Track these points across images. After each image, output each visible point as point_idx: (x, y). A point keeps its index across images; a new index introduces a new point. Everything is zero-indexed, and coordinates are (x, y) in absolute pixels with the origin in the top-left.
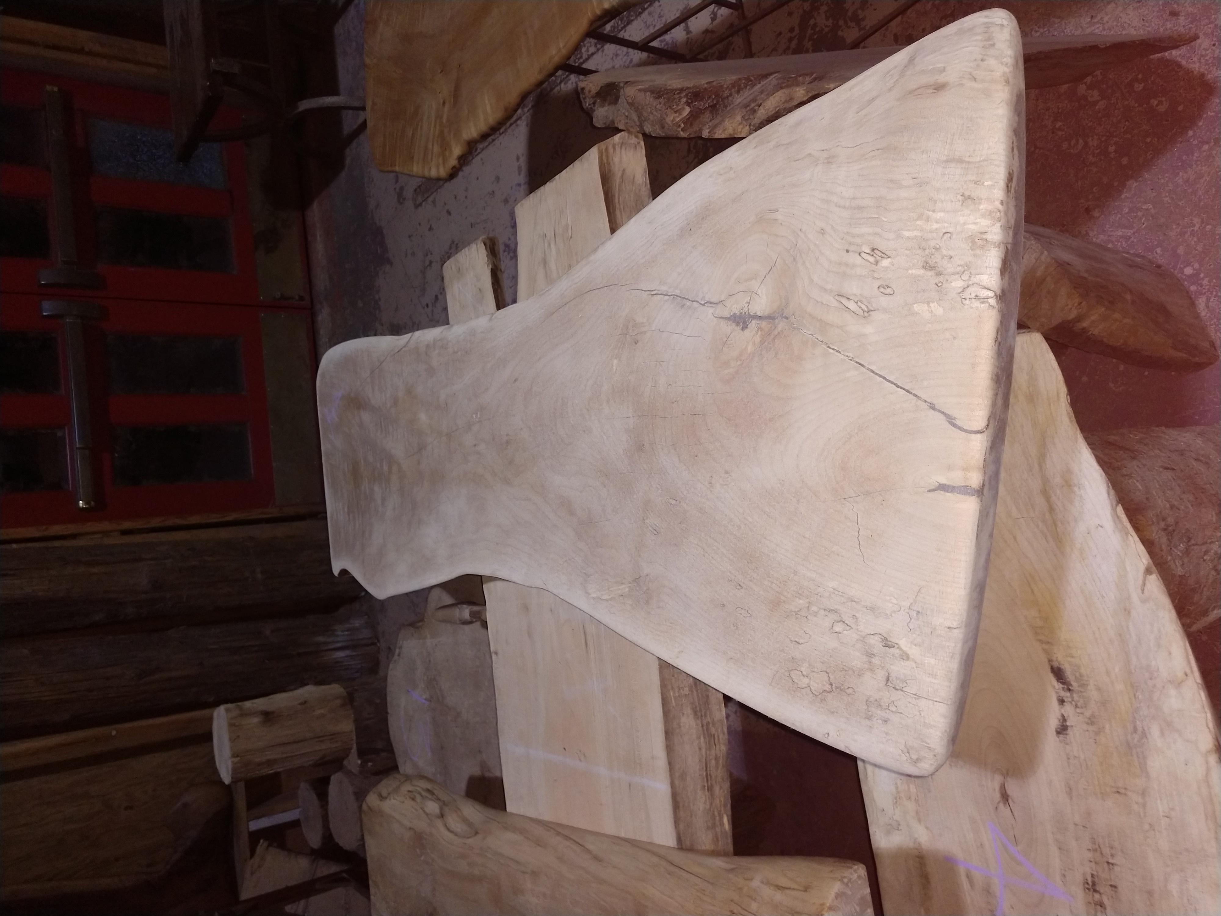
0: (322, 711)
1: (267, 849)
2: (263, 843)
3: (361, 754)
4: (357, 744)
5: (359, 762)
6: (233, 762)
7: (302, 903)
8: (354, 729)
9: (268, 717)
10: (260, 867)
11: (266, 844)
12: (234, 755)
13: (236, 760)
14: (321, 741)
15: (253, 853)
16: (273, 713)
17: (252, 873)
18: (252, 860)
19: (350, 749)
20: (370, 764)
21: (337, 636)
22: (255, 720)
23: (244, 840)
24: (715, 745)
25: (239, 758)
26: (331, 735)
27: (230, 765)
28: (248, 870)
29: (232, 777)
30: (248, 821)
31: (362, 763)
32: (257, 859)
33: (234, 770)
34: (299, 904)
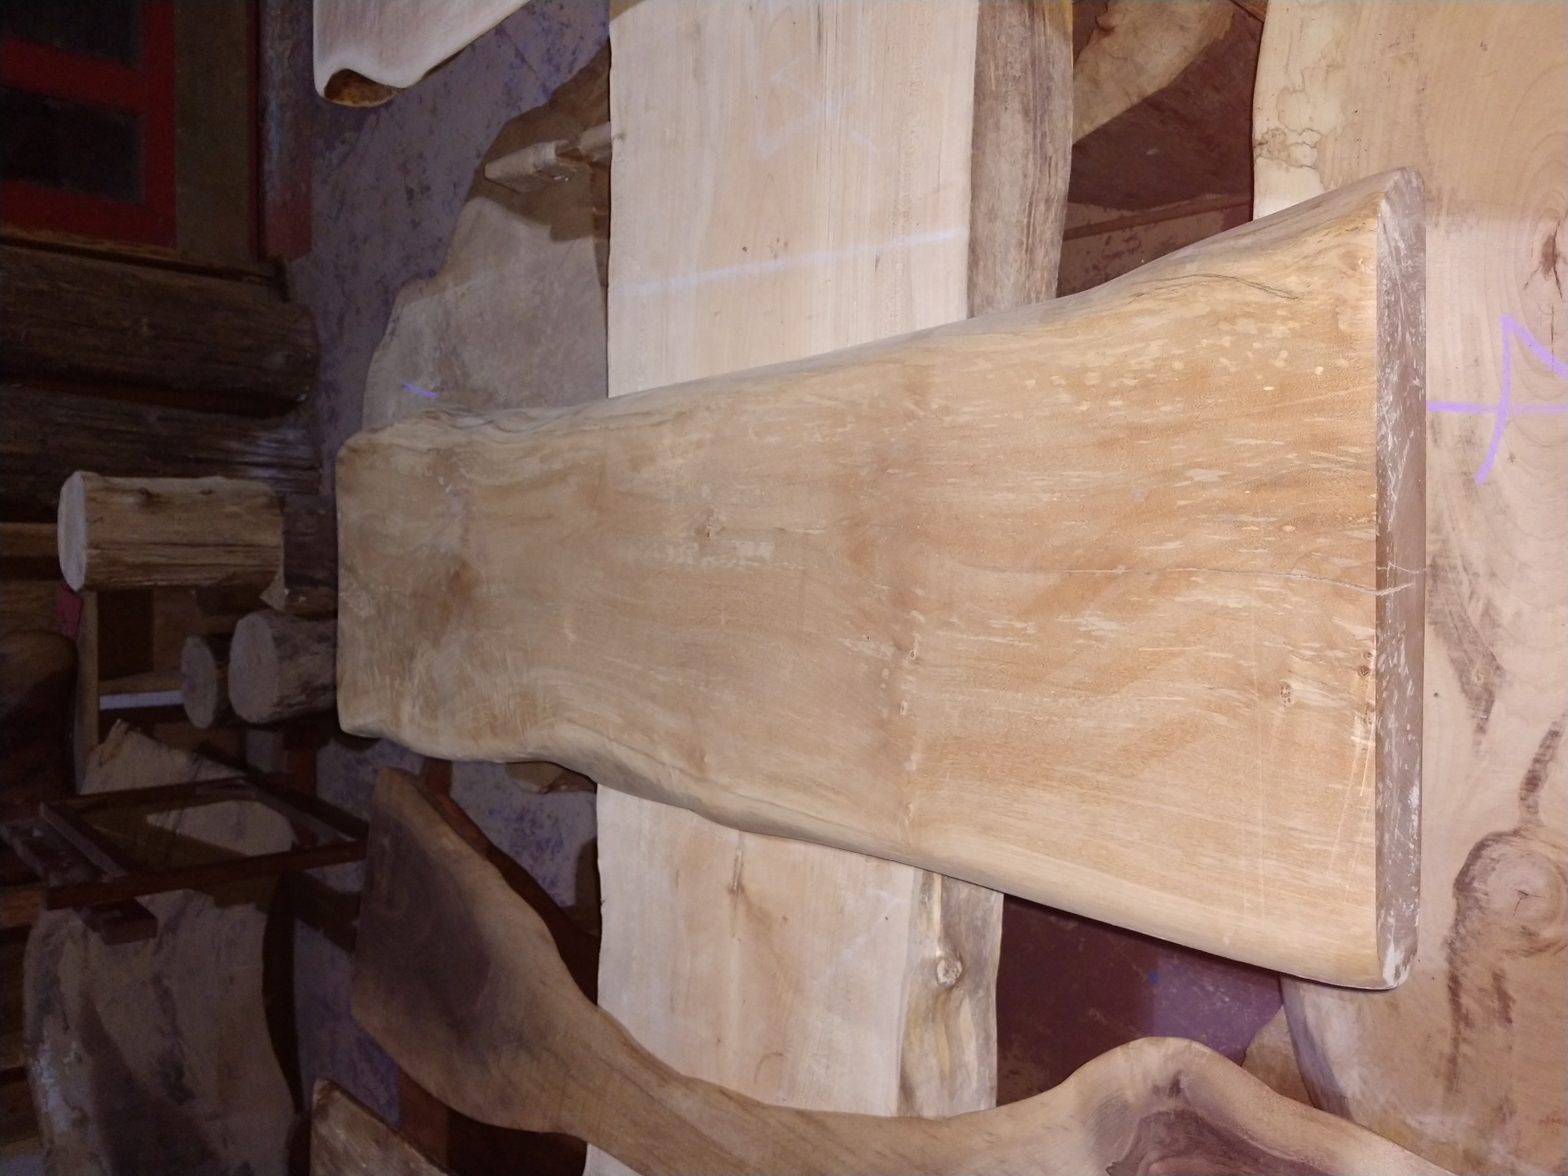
0: (235, 509)
1: (126, 733)
2: (120, 724)
3: (291, 580)
4: (286, 566)
5: (286, 592)
6: (90, 557)
7: (174, 814)
8: (282, 543)
9: (150, 501)
10: (112, 756)
11: (124, 726)
12: (92, 545)
13: (94, 552)
14: (231, 552)
15: (102, 738)
16: (158, 496)
17: (101, 764)
18: (102, 746)
19: (274, 573)
20: (302, 599)
21: (259, 446)
22: (129, 500)
23: (91, 720)
24: (1050, 176)
25: (99, 551)
26: (246, 546)
27: (84, 560)
28: (94, 759)
29: (86, 578)
30: (100, 695)
31: (290, 594)
32: (108, 747)
33: (91, 567)
34: (168, 816)
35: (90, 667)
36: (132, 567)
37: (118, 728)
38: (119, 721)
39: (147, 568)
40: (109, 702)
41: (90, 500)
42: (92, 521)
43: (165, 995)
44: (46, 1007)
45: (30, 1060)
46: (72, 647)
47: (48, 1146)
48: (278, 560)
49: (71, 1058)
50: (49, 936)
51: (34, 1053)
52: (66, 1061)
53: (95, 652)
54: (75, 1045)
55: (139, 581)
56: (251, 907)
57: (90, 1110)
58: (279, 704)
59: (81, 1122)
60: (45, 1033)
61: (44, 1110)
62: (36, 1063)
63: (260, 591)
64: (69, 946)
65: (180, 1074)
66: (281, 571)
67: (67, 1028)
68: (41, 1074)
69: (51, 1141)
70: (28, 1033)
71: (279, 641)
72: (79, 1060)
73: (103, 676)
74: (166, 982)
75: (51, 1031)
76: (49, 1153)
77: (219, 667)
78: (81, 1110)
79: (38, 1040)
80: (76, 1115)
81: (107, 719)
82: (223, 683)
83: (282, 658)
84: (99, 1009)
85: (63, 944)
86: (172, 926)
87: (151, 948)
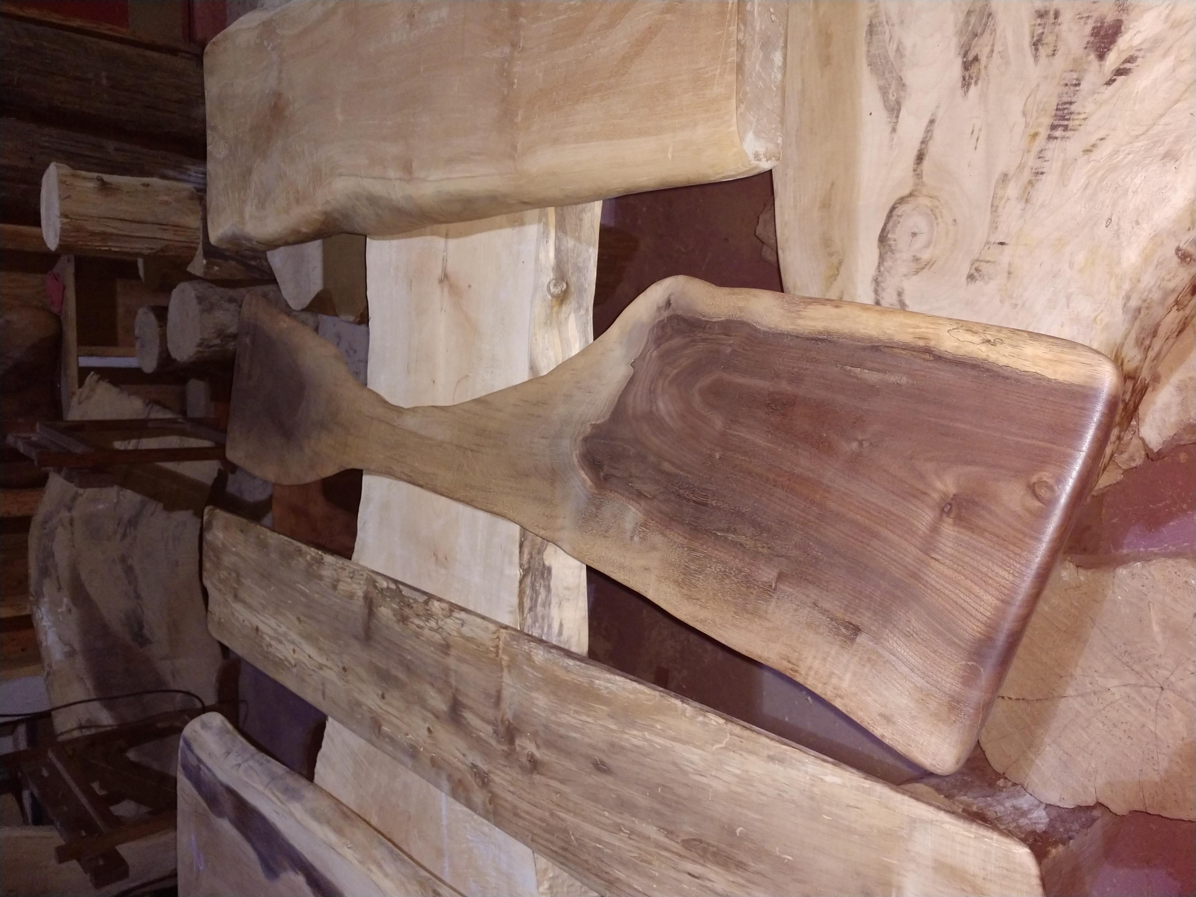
1: (97, 381)
2: (93, 376)
3: (207, 254)
5: (205, 262)
6: (62, 224)
8: (201, 226)
9: (104, 186)
10: (88, 397)
11: (96, 377)
12: (64, 215)
13: (66, 220)
14: (164, 229)
15: (81, 384)
16: (111, 184)
17: (80, 403)
18: (81, 390)
19: (196, 249)
20: (216, 268)
22: (91, 185)
23: (73, 372)
25: (69, 220)
26: (175, 226)
27: (58, 225)
28: (75, 399)
29: (60, 240)
30: (78, 356)
31: (207, 263)
32: (85, 390)
33: (63, 230)
34: (129, 443)
35: (71, 335)
36: (93, 234)
37: (91, 379)
38: (92, 373)
39: (104, 236)
40: (85, 362)
41: (62, 182)
42: (63, 198)
43: (129, 570)
44: (44, 572)
45: (35, 609)
46: (58, 320)
47: (47, 669)
48: (199, 239)
49: (64, 609)
50: (45, 522)
51: (37, 603)
52: (60, 610)
53: (74, 323)
54: (65, 600)
55: (98, 246)
56: (190, 512)
57: (77, 646)
58: (200, 345)
59: (71, 654)
60: (45, 590)
61: (44, 644)
62: (39, 611)
63: (187, 264)
64: (60, 530)
65: (141, 627)
66: (200, 246)
67: (60, 589)
68: (42, 618)
69: (50, 666)
70: (32, 589)
71: (200, 299)
72: (70, 611)
73: (81, 342)
74: (130, 562)
75: (48, 587)
76: (49, 674)
77: (160, 326)
78: (71, 646)
79: (39, 595)
80: (67, 649)
81: (84, 372)
82: (163, 337)
83: (203, 311)
84: (83, 576)
85: (56, 528)
86: (133, 522)
87: (119, 536)
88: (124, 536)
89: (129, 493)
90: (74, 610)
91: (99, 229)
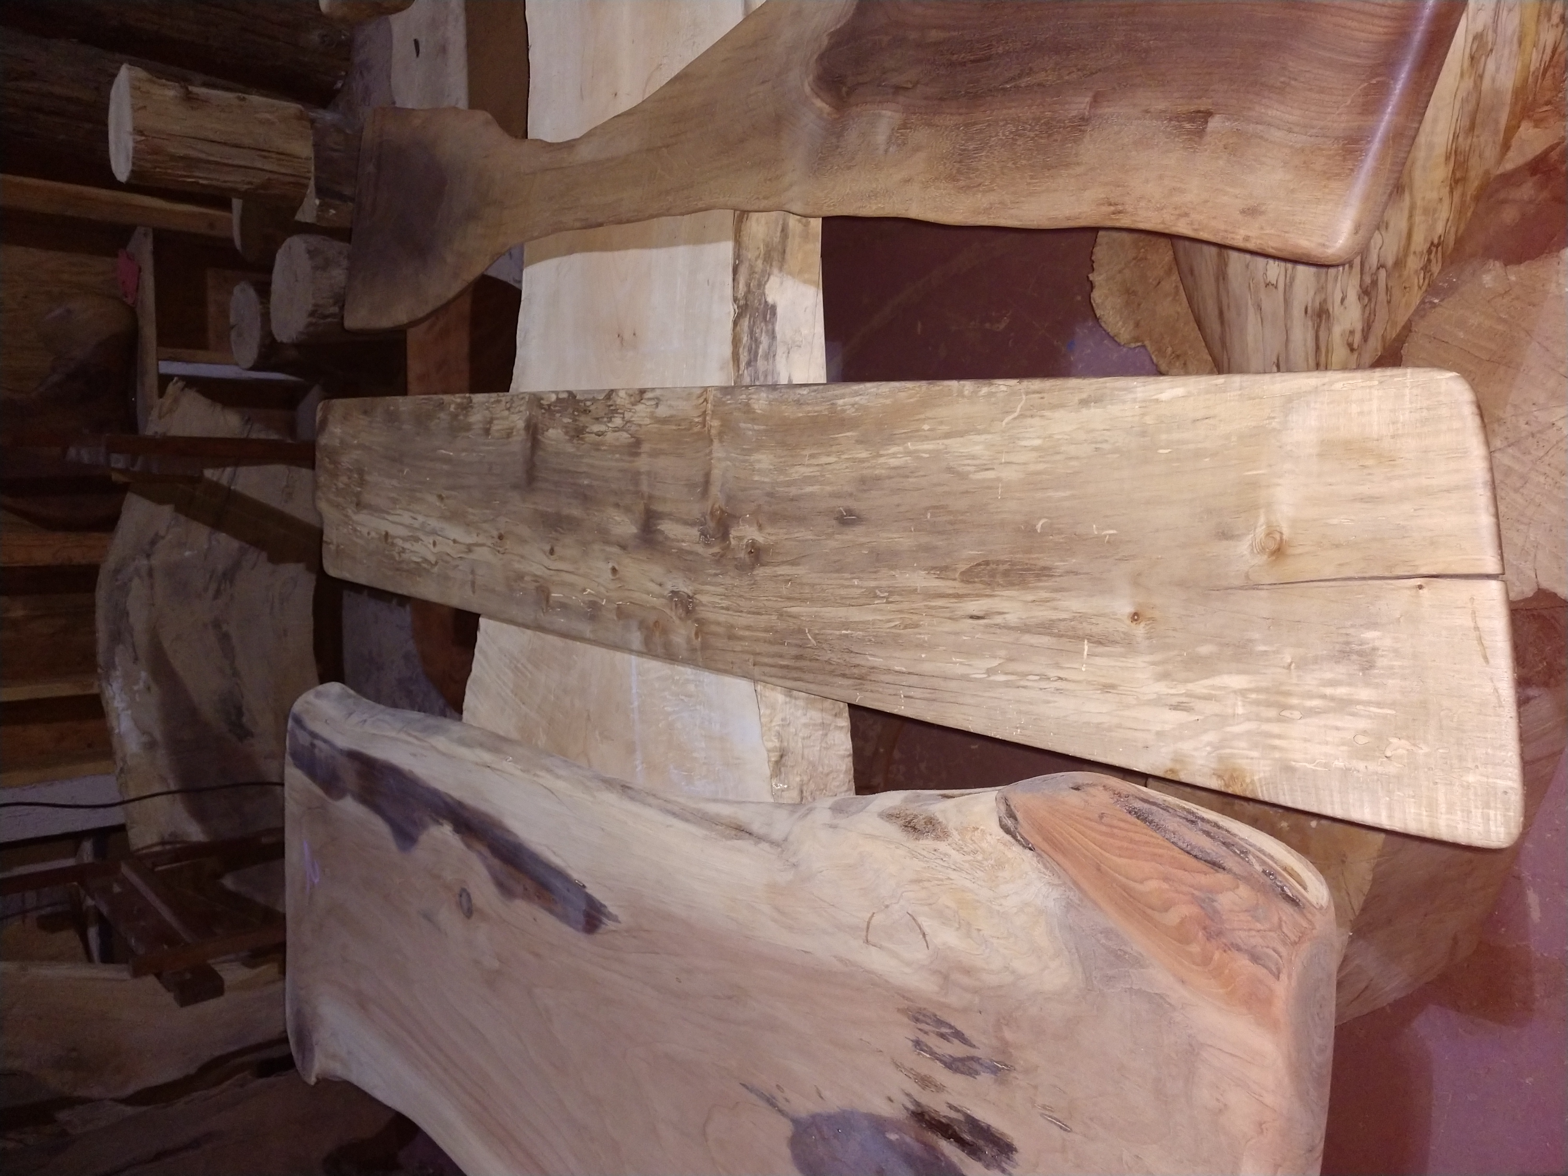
0: (268, 116)
1: (183, 390)
3: (320, 192)
4: (317, 179)
5: (317, 202)
6: (136, 142)
8: (312, 156)
9: (191, 100)
10: (171, 411)
11: (181, 384)
12: (138, 131)
13: (140, 138)
14: (265, 157)
15: (162, 393)
16: (199, 97)
17: (160, 417)
18: (161, 400)
19: (306, 186)
20: (333, 211)
22: (171, 93)
23: (152, 381)
25: (143, 138)
26: (278, 153)
27: (131, 145)
29: (134, 164)
31: (321, 205)
35: (149, 331)
36: (174, 158)
37: (174, 388)
38: (176, 379)
39: (190, 162)
40: (167, 368)
41: (134, 88)
42: (136, 109)
43: (225, 638)
44: (116, 637)
45: (104, 684)
46: (132, 312)
47: (120, 764)
48: (309, 172)
49: (141, 686)
50: (117, 571)
51: (108, 679)
52: (136, 688)
53: (154, 316)
54: (143, 674)
55: (181, 176)
56: (301, 566)
57: (158, 735)
59: (151, 745)
60: (117, 659)
61: (117, 731)
62: (110, 687)
64: (136, 581)
65: (240, 713)
66: (312, 183)
67: (136, 659)
68: (114, 698)
69: (124, 760)
70: (101, 659)
72: (149, 689)
73: (161, 344)
74: (225, 628)
75: (122, 657)
76: (122, 770)
78: (150, 734)
79: (111, 665)
80: (145, 739)
84: (166, 645)
85: (131, 580)
86: (229, 575)
87: (211, 592)
88: (218, 594)
89: (223, 537)
90: (155, 689)
91: (182, 152)
